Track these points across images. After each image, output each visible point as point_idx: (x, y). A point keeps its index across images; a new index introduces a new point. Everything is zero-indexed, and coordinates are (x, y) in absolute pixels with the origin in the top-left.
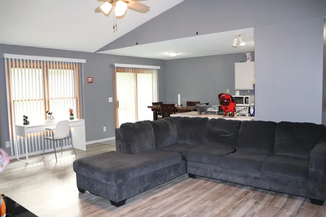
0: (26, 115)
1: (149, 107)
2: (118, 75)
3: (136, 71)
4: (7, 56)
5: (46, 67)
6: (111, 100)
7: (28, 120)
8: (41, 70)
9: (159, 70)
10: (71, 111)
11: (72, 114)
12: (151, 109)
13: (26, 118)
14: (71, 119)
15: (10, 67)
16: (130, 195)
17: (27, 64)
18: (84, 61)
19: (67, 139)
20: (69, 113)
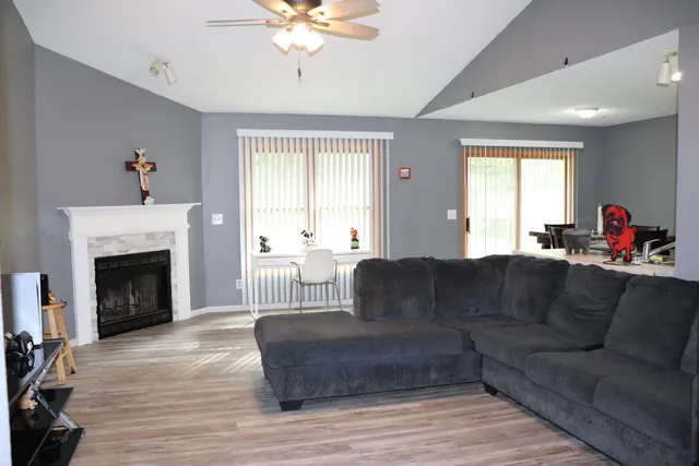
0: (265, 236)
1: (532, 234)
2: (472, 161)
3: (519, 154)
4: (241, 132)
5: (311, 151)
6: (452, 214)
7: (267, 244)
8: (301, 155)
9: (580, 150)
10: (354, 233)
11: (355, 239)
12: (536, 238)
13: (264, 240)
14: (353, 248)
15: (254, 150)
16: (311, 394)
17: (277, 146)
18: (389, 136)
19: (324, 286)
20: (351, 237)
